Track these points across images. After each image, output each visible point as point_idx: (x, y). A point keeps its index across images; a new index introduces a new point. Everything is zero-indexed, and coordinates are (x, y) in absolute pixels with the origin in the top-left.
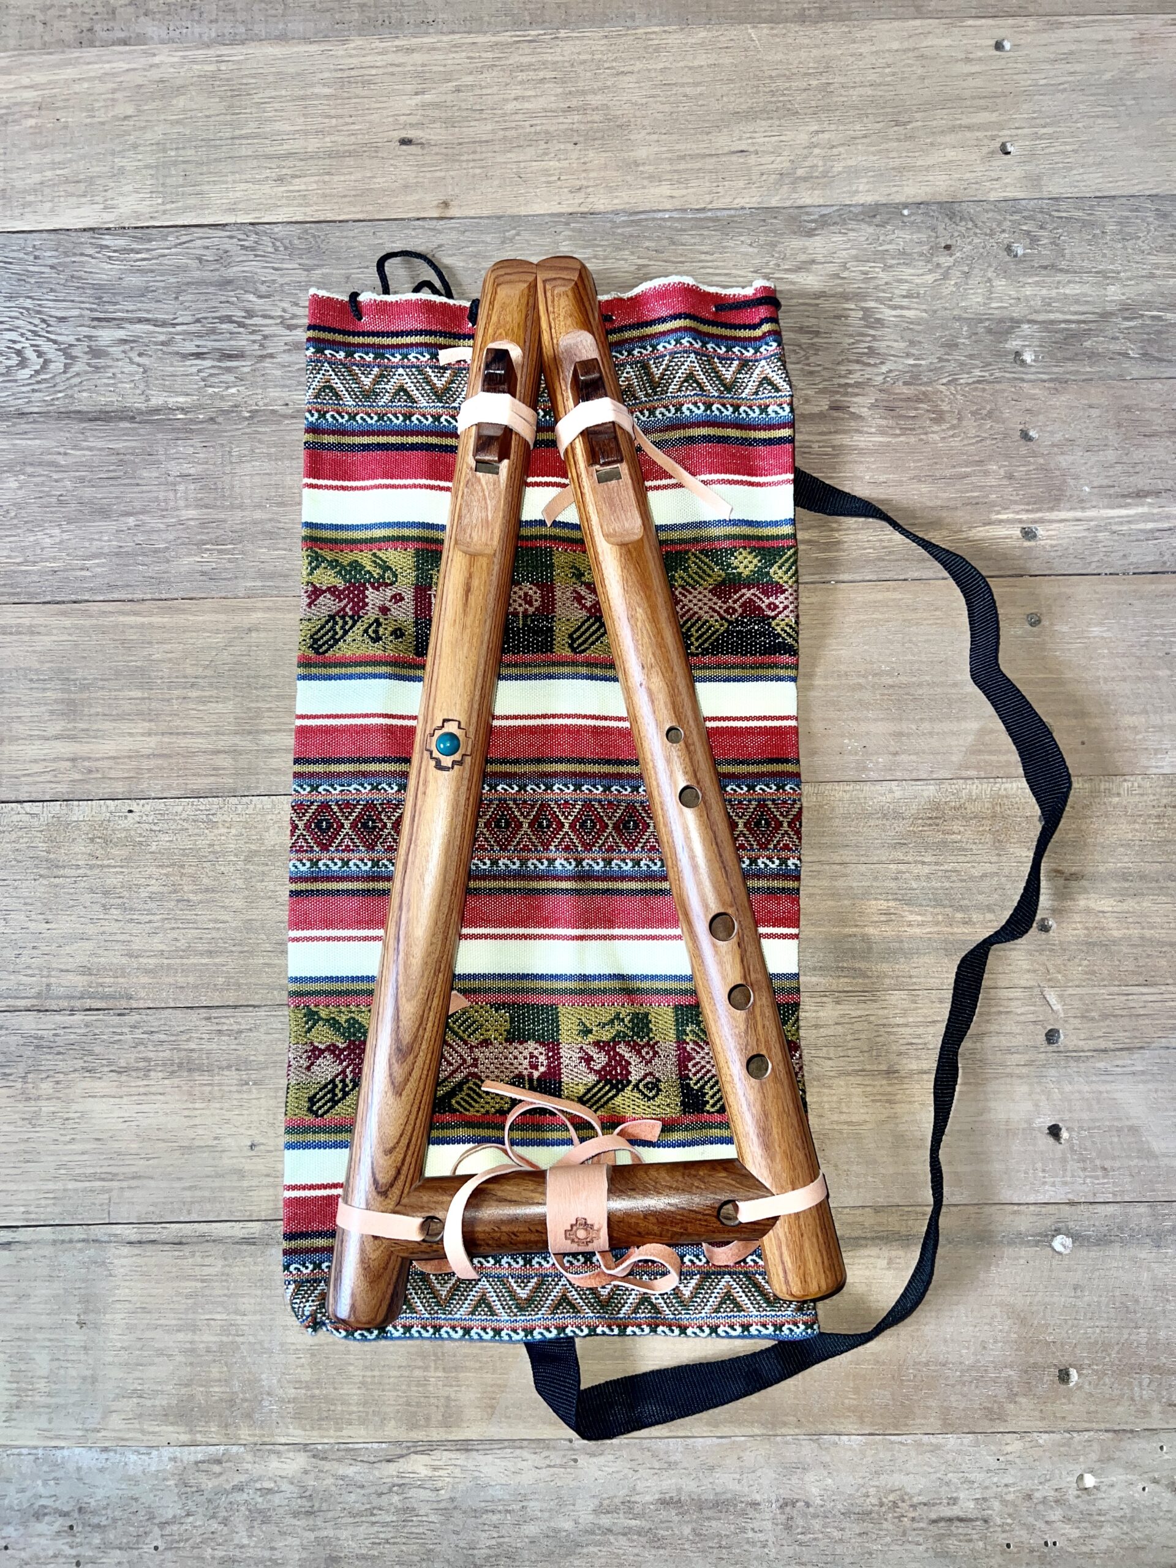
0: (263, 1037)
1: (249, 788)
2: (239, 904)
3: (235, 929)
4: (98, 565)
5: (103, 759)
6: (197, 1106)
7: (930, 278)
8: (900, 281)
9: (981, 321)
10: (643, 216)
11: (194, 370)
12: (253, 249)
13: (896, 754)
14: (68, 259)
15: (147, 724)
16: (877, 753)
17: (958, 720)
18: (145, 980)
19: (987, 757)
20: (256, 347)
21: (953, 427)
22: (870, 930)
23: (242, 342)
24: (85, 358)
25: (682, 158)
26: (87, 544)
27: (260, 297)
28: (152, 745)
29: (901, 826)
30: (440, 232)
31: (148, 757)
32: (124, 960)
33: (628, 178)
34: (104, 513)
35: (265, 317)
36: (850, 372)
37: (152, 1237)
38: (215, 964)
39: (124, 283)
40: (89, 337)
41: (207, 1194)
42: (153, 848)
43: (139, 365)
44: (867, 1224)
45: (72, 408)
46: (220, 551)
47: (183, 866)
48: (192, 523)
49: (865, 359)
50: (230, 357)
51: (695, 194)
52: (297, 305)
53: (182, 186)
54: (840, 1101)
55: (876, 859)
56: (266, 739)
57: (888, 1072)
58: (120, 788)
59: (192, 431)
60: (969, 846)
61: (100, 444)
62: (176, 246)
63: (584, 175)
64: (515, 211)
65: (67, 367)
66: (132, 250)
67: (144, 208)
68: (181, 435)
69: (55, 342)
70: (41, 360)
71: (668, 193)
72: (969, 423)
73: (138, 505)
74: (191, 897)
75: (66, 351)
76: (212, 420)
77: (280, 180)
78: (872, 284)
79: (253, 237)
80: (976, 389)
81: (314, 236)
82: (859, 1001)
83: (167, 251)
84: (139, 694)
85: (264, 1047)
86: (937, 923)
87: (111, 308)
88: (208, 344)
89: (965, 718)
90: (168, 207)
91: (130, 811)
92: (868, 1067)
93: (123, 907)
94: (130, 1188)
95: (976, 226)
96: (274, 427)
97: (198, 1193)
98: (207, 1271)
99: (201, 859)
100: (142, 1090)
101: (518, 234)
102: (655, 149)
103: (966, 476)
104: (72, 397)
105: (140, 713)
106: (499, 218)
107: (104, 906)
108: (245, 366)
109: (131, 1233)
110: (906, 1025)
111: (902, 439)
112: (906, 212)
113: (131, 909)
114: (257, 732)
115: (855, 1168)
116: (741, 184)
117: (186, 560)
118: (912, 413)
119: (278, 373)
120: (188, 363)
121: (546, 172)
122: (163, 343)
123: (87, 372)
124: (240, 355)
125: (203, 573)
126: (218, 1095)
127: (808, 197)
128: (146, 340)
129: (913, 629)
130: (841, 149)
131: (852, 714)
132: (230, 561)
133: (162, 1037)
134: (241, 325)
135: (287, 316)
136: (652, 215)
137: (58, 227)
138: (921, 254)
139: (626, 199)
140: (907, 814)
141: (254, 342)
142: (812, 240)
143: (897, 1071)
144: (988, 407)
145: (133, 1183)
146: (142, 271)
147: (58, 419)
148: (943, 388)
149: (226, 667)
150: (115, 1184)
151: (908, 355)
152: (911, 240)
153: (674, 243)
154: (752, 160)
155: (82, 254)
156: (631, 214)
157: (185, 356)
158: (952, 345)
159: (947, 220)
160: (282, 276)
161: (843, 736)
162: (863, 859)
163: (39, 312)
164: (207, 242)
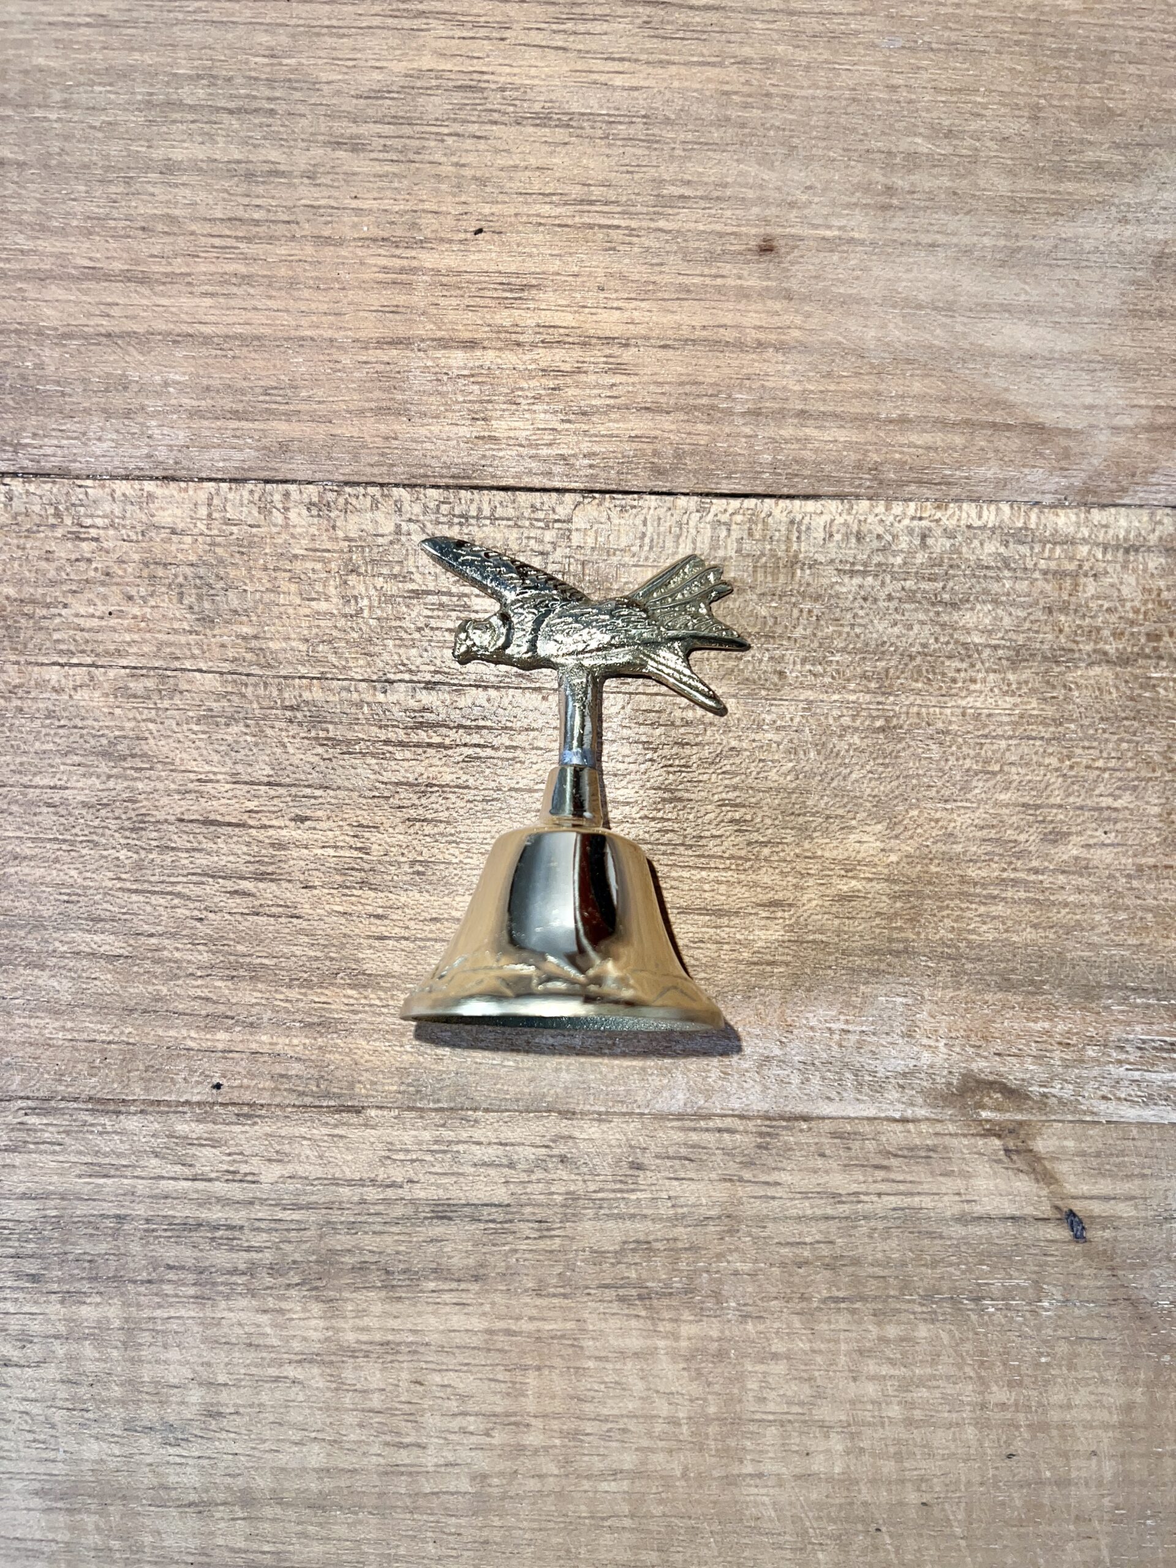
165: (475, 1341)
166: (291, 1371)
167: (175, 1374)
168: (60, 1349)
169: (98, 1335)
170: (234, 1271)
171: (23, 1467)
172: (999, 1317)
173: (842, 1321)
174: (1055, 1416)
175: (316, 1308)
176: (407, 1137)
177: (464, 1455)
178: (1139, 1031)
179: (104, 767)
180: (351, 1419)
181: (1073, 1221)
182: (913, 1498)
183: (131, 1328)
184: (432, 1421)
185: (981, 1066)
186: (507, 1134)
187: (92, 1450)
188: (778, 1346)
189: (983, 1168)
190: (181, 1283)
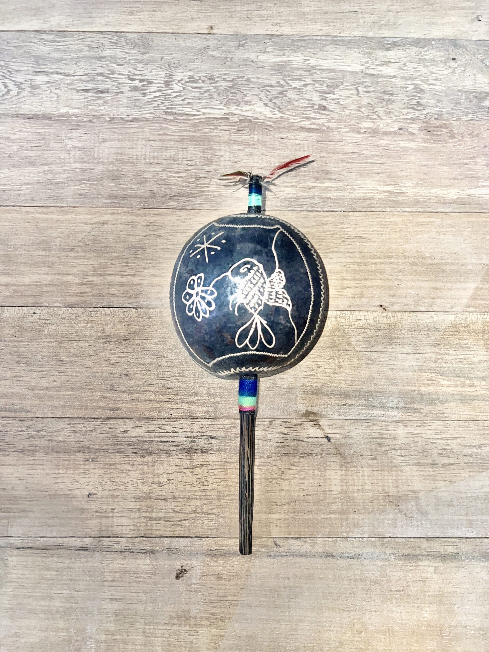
0: (99, 435)
1: (98, 303)
2: (90, 363)
3: (87, 377)
4: (27, 189)
5: (22, 285)
6: (61, 472)
7: (446, 72)
8: (432, 73)
9: (472, 93)
10: (307, 38)
11: (83, 97)
12: (115, 43)
13: (434, 298)
14: (24, 44)
15: (47, 269)
16: (424, 298)
17: (464, 282)
18: (37, 402)
19: (480, 302)
20: (115, 88)
21: (459, 141)
22: (423, 389)
23: (109, 85)
24: (29, 89)
25: (326, 13)
26: (22, 178)
27: (118, 65)
28: (49, 279)
29: (438, 335)
30: (209, 40)
31: (46, 285)
32: (26, 391)
33: (300, 20)
34: (33, 164)
35: (119, 74)
36: (408, 113)
37: (30, 545)
38: (75, 395)
39: (50, 56)
40: (31, 80)
41: (62, 521)
42: (46, 332)
43: (55, 94)
44: (423, 547)
45: (20, 112)
46: (91, 184)
47: (61, 343)
48: (77, 170)
49: (415, 107)
50: (102, 92)
51: (332, 29)
52: (136, 69)
53: (82, 13)
54: (407, 479)
55: (424, 352)
56: (109, 279)
57: (432, 464)
58: (30, 301)
59: (80, 126)
60: (471, 346)
61: (32, 130)
62: (77, 40)
63: (279, 18)
64: (245, 32)
65: (19, 93)
66: (56, 41)
67: (63, 22)
68: (74, 128)
69: (13, 81)
70: (6, 90)
71: (320, 28)
72: (468, 139)
73: (50, 161)
74: (64, 359)
75: (19, 86)
76: (91, 121)
77: (131, 13)
78: (419, 73)
79: (116, 38)
80: (470, 123)
81: (146, 39)
82: (417, 426)
83: (72, 42)
84: (44, 253)
85: (98, 440)
86: (457, 386)
87: (43, 67)
88: (90, 85)
89: (468, 282)
90: (75, 22)
91: (34, 313)
92: (421, 461)
93: (27, 363)
94: (20, 517)
95: (467, 50)
96: (121, 126)
97: (57, 521)
98: (60, 565)
99: (72, 339)
100: (31, 462)
101: (246, 43)
102: (313, 8)
103: (466, 164)
104: (20, 107)
105: (44, 263)
106: (237, 35)
107: (16, 362)
108: (108, 97)
109: (17, 542)
110: (441, 439)
111: (434, 145)
112: (433, 43)
113: (31, 364)
114: (104, 275)
115: (415, 516)
116: (355, 25)
117: (73, 188)
118: (439, 133)
119: (125, 100)
120: (80, 94)
121: (260, 15)
122: (68, 84)
123: (28, 96)
124: (107, 92)
125: (81, 195)
126: (72, 466)
127: (386, 33)
128: (60, 82)
129: (442, 237)
130: (402, 13)
131: (411, 277)
132: (95, 189)
133: (44, 433)
134: (108, 78)
135: (131, 74)
136: (312, 37)
137: (20, 29)
138: (442, 61)
139: (299, 30)
140: (440, 329)
141: (114, 85)
142: (389, 52)
143: (437, 464)
144: (476, 132)
145: (21, 514)
146: (59, 50)
147: (12, 117)
148: (453, 122)
149: (90, 242)
150: (12, 514)
151: (437, 106)
152: (437, 55)
153: (322, 51)
154: (360, 15)
155: (30, 42)
156: (302, 37)
157: (78, 91)
158: (457, 103)
159: (453, 47)
160: (129, 56)
161: (407, 288)
162: (418, 351)
163: (7, 67)
164: (93, 39)
165: (218, 463)
166: (183, 470)
167: (162, 471)
168: (140, 467)
169: (147, 464)
170: (174, 451)
171: (131, 492)
172: (316, 457)
173: (286, 458)
174: (328, 477)
175: (189, 457)
176: (205, 423)
177: (216, 487)
178: (337, 402)
179: (153, 357)
180: (195, 480)
181: (328, 438)
182: (302, 494)
183: (154, 462)
184: (210, 480)
185: (309, 409)
186: (224, 423)
187: (145, 489)
188: (274, 463)
189: (310, 428)
190: (163, 453)
